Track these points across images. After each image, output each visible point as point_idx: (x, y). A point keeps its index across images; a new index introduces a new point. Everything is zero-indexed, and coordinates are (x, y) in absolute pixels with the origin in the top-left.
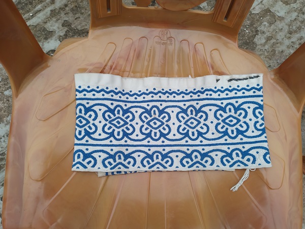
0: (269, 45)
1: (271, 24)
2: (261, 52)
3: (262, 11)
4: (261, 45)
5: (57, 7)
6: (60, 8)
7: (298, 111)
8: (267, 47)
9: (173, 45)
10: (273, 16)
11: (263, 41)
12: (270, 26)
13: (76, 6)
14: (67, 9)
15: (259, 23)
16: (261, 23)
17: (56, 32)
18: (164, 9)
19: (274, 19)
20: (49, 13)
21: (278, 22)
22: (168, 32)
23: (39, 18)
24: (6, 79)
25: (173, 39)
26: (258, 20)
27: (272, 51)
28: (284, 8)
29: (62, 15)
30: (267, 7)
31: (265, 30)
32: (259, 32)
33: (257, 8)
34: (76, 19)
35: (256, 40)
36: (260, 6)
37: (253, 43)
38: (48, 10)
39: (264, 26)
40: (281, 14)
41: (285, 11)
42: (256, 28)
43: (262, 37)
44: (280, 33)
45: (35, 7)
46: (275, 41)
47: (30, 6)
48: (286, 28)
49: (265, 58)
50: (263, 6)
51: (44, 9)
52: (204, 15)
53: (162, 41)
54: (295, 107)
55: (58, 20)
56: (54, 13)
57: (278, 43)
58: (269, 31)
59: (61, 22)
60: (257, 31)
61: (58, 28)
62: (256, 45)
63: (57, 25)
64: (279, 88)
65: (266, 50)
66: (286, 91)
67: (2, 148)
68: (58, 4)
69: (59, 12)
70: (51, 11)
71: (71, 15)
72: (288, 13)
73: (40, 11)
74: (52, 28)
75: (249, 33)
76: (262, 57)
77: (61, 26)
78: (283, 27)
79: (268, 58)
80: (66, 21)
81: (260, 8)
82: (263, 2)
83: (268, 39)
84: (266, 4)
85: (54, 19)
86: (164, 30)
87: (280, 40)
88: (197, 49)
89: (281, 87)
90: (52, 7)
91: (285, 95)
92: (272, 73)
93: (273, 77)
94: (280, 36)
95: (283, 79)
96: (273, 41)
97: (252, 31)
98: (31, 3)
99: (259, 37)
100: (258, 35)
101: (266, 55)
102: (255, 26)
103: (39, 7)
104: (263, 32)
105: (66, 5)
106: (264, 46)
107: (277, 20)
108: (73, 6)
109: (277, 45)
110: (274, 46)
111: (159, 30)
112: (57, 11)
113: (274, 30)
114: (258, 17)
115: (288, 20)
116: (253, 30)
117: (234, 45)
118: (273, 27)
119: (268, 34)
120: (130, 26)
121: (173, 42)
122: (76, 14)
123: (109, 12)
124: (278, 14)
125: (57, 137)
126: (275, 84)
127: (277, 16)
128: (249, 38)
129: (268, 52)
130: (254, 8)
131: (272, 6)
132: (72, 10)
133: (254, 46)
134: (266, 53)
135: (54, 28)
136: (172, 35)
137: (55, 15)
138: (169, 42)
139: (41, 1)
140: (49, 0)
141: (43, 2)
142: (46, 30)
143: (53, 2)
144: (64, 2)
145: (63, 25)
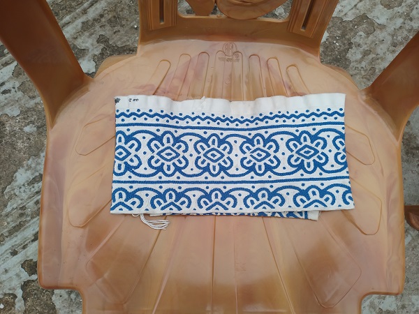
0: (367, 61)
1: (368, 34)
2: (357, 71)
3: (356, 18)
4: (356, 61)
5: (90, 18)
6: (95, 20)
8: (363, 64)
9: (240, 61)
10: (371, 23)
11: (359, 56)
12: (368, 37)
13: (114, 17)
14: (103, 20)
15: (352, 34)
16: (356, 33)
17: (90, 50)
18: (229, 17)
19: (372, 27)
20: (80, 25)
21: (378, 32)
22: (234, 46)
23: (67, 32)
24: (26, 111)
25: (240, 54)
26: (351, 30)
27: (370, 69)
28: (385, 13)
29: (97, 27)
30: (362, 13)
31: (361, 42)
32: (353, 45)
33: (350, 13)
34: (115, 33)
35: (349, 55)
36: (354, 11)
37: (346, 59)
38: (79, 22)
39: (360, 37)
40: (382, 20)
41: (386, 17)
42: (349, 40)
43: (358, 52)
44: (381, 46)
45: (62, 19)
46: (374, 56)
48: (389, 39)
49: (362, 78)
50: (358, 11)
51: (73, 21)
52: (277, 23)
53: (227, 57)
54: (394, 134)
55: (91, 34)
56: (86, 26)
57: (378, 59)
58: (366, 44)
59: (95, 37)
60: (350, 44)
61: (92, 45)
62: (350, 62)
63: (90, 41)
64: (373, 111)
65: (362, 68)
66: (381, 114)
67: (21, 200)
68: (92, 13)
69: (93, 25)
70: (83, 23)
71: (108, 27)
72: (391, 19)
73: (68, 23)
74: (84, 45)
75: (340, 46)
76: (358, 77)
77: (95, 43)
78: (384, 38)
79: (366, 78)
80: (102, 35)
81: (353, 14)
82: (358, 6)
83: (366, 53)
84: (362, 8)
85: (87, 34)
86: (228, 43)
87: (381, 55)
88: (269, 66)
89: (375, 110)
90: (83, 19)
91: (381, 120)
92: (363, 93)
93: (364, 97)
94: (381, 49)
95: (377, 100)
96: (372, 56)
97: (344, 44)
98: (57, 14)
99: (353, 51)
100: (352, 48)
101: (363, 74)
102: (347, 37)
103: (67, 18)
104: (359, 45)
105: (102, 16)
106: (360, 62)
107: (377, 30)
108: (110, 16)
109: (378, 61)
110: (373, 63)
111: (223, 43)
112: (90, 23)
113: (373, 42)
114: (351, 25)
115: (391, 28)
116: (346, 42)
117: (314, 59)
118: (371, 37)
119: (365, 47)
120: (187, 39)
121: (240, 58)
122: (114, 27)
123: (162, 23)
124: (377, 21)
125: (102, 175)
126: (367, 106)
127: (376, 24)
128: (340, 53)
129: (365, 71)
130: (345, 14)
131: (370, 10)
132: (110, 21)
133: (347, 63)
134: (363, 72)
135: (87, 45)
136: (239, 49)
137: (87, 28)
138: (235, 58)
139: (70, 12)
140: (79, 10)
141: (72, 12)
142: (77, 48)
143: (85, 12)
144: (99, 11)
145: (98, 41)
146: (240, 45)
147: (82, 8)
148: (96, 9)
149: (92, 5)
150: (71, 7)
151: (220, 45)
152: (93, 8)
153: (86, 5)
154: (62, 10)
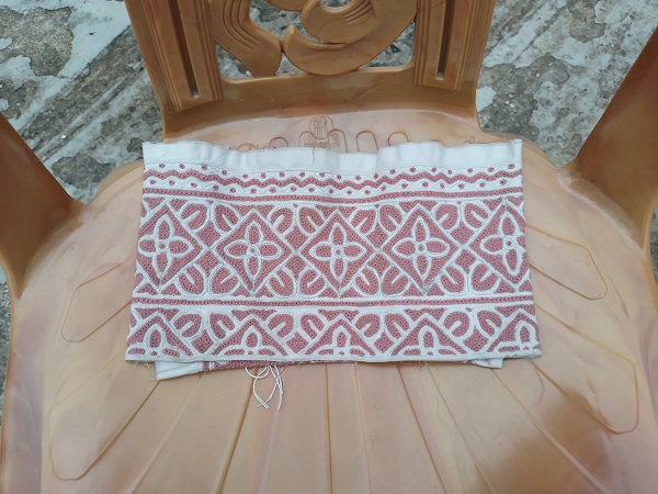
0: (565, 126)
1: (559, 83)
2: (550, 144)
3: (536, 61)
4: (547, 128)
5: (114, 115)
6: (121, 117)
7: (641, 245)
8: (560, 131)
9: (342, 144)
10: (562, 66)
11: (551, 120)
12: (560, 88)
13: (153, 108)
14: (135, 115)
15: (534, 86)
16: (539, 86)
17: (117, 165)
19: (564, 72)
20: (99, 128)
21: (574, 78)
22: (329, 122)
23: (80, 141)
25: (340, 133)
26: (531, 80)
27: (573, 138)
28: (580, 49)
29: (127, 128)
30: (544, 52)
31: (550, 97)
32: (539, 104)
33: (525, 56)
34: (155, 133)
35: (534, 120)
36: (530, 51)
37: (530, 127)
38: (97, 124)
39: (547, 90)
40: (578, 60)
41: (583, 54)
42: (530, 96)
43: (547, 113)
44: (584, 99)
45: (70, 121)
46: (575, 116)
47: (61, 121)
48: (594, 87)
49: (562, 153)
50: (536, 51)
51: (89, 123)
52: (395, 74)
53: (319, 141)
54: (633, 237)
55: (118, 140)
56: (109, 128)
57: (582, 120)
58: (559, 99)
59: (124, 142)
60: (533, 102)
61: (121, 155)
62: (538, 131)
63: (117, 150)
64: (588, 202)
65: (559, 137)
66: (603, 205)
68: (117, 107)
69: (120, 124)
70: (104, 124)
71: (144, 126)
72: (592, 56)
73: (80, 127)
74: (107, 157)
75: (517, 108)
76: (554, 153)
77: (125, 151)
78: (587, 86)
79: (568, 153)
80: (135, 139)
81: (530, 56)
82: (535, 43)
83: (561, 114)
84: (543, 46)
85: (110, 139)
86: (318, 117)
87: (587, 113)
89: (594, 198)
90: (104, 117)
91: (605, 215)
93: (569, 180)
94: (585, 104)
95: (592, 181)
96: (571, 117)
97: (523, 104)
98: (62, 115)
99: (539, 113)
100: (537, 109)
101: (563, 147)
102: (526, 92)
103: (79, 119)
104: (548, 102)
105: (132, 109)
106: (554, 129)
107: (572, 75)
108: (146, 107)
109: (582, 124)
110: (576, 128)
111: (309, 118)
112: (115, 123)
113: (569, 94)
114: (530, 73)
115: (594, 70)
116: (525, 100)
118: (565, 88)
119: (558, 104)
121: (341, 139)
122: (153, 123)
123: (196, 97)
124: (570, 62)
125: (110, 375)
126: (577, 195)
127: (569, 67)
128: (518, 119)
129: (565, 141)
130: (518, 58)
131: (554, 47)
132: (146, 116)
133: (534, 133)
134: (562, 145)
135: (112, 156)
136: (337, 126)
137: (111, 130)
138: (332, 142)
139: (82, 109)
140: (97, 104)
141: (85, 108)
142: (96, 163)
143: (105, 106)
144: (128, 103)
145: (129, 150)
146: (338, 119)
147: (101, 100)
148: (123, 99)
149: (117, 94)
150: (84, 101)
151: (304, 122)
152: (119, 99)
153: (106, 96)
154: (69, 108)
